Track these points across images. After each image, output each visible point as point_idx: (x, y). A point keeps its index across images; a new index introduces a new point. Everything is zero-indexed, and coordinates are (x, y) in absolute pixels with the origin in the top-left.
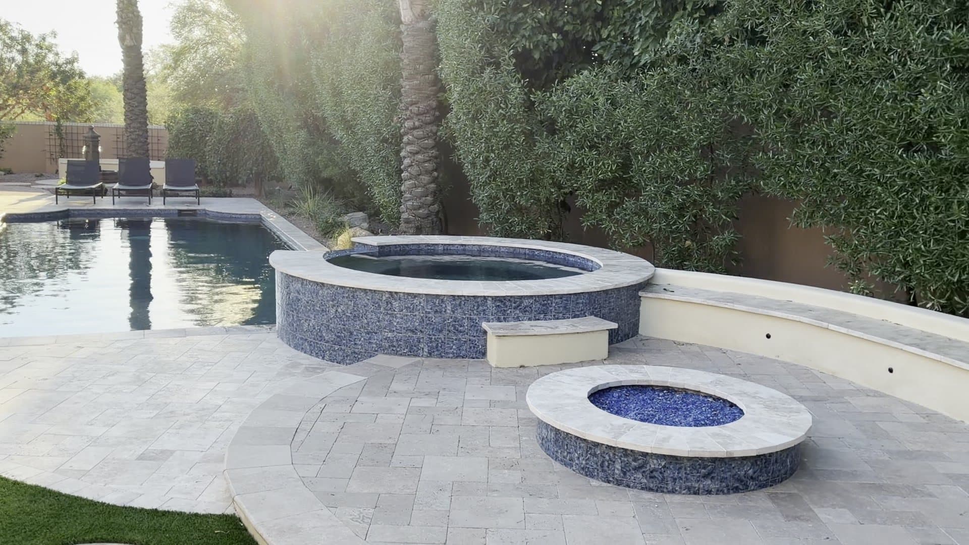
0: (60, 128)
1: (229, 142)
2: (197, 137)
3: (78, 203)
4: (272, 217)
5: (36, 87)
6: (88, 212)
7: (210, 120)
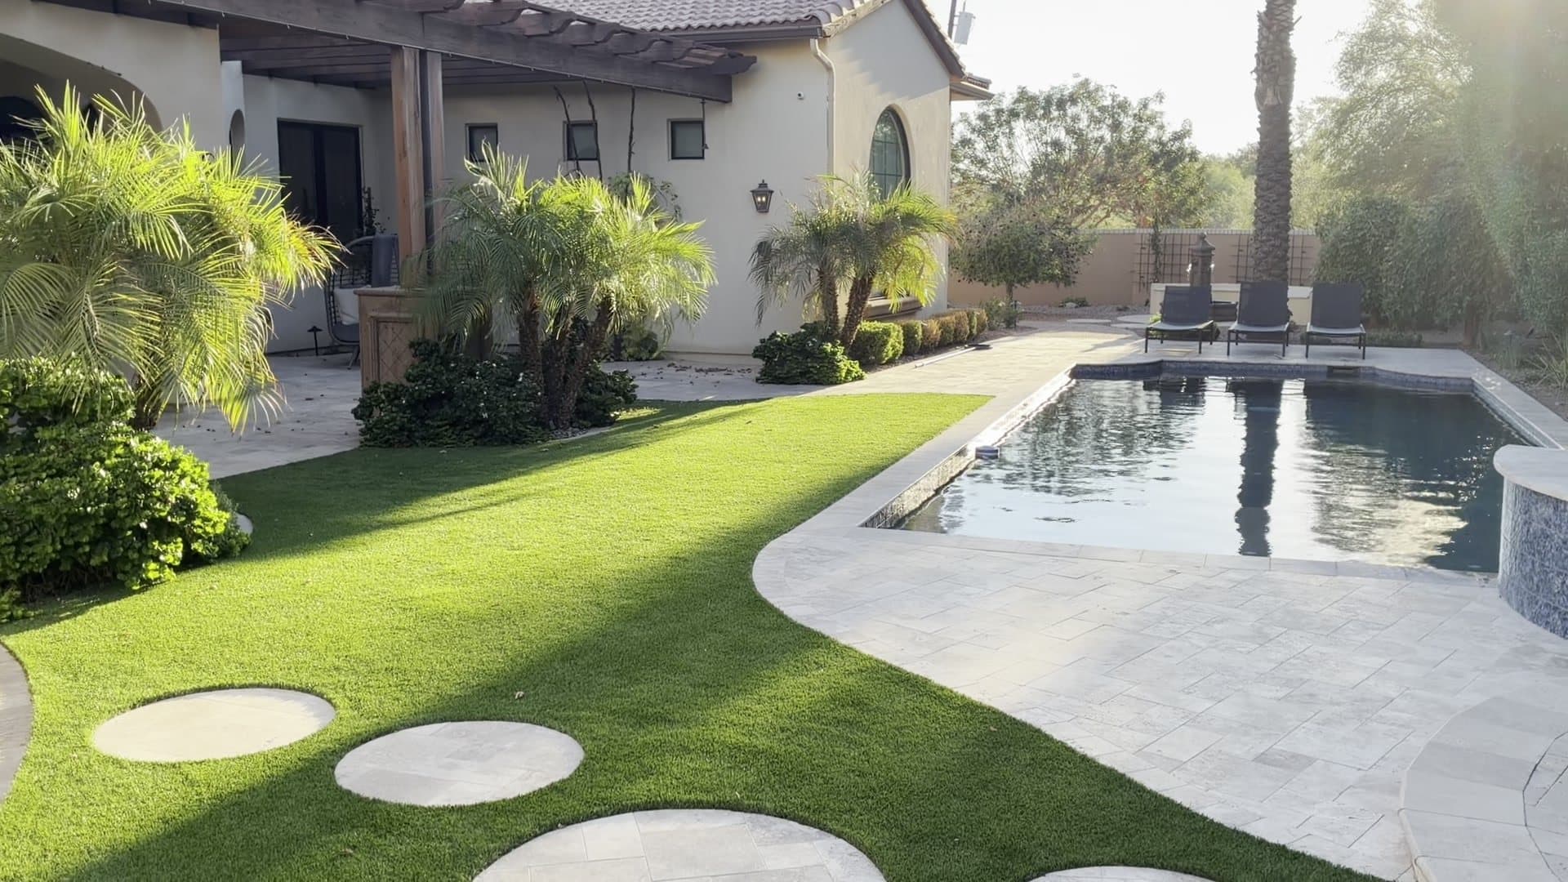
0: (1157, 237)
1: (1423, 255)
2: (1368, 248)
3: (1176, 351)
4: (1494, 385)
5: (1129, 178)
6: (1190, 365)
7: (1392, 217)
